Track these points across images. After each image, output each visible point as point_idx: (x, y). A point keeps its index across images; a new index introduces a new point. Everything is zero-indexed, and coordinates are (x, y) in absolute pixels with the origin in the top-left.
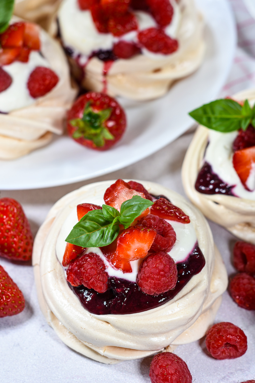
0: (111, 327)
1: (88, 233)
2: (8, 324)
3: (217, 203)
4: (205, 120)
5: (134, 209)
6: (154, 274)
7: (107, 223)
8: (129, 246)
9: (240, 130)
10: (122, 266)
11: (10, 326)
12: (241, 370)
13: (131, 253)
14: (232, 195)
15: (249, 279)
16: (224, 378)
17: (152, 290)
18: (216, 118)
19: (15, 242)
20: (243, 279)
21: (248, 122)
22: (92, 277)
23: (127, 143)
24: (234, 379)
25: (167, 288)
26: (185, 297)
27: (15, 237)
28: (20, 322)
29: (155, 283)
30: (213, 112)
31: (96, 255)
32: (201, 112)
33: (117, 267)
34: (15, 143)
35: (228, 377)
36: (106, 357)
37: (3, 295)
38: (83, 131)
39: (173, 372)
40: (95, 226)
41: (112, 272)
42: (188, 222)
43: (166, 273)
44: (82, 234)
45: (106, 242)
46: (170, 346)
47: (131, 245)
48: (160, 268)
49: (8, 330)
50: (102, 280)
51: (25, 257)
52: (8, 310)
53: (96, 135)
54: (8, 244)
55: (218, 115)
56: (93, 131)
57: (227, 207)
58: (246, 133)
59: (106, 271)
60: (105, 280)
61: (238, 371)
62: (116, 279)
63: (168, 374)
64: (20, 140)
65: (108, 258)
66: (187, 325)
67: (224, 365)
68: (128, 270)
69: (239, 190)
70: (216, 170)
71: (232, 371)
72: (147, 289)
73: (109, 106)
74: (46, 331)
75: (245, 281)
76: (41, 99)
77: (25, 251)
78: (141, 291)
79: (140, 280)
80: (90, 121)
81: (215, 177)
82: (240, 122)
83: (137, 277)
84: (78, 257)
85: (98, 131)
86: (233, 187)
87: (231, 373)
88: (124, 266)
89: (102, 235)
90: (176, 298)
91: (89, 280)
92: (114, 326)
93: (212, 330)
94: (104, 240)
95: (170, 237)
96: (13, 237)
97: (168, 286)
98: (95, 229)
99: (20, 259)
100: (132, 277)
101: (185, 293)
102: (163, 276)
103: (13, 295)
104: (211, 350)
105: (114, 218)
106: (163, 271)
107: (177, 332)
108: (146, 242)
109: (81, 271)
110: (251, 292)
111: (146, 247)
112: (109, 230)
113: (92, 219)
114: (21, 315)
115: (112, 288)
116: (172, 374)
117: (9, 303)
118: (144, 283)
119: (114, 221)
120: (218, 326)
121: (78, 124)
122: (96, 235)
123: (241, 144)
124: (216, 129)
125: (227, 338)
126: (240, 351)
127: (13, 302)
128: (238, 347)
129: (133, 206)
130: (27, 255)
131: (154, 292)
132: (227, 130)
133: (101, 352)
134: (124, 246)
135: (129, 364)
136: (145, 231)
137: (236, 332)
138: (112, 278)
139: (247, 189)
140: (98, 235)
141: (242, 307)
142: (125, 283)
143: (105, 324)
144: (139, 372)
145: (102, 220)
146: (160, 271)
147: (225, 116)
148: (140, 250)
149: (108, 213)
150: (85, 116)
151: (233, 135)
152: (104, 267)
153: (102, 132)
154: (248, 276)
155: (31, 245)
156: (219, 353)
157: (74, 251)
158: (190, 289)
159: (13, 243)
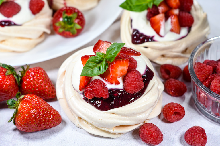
0: (116, 115)
1: (92, 69)
2: (54, 131)
3: (146, 47)
4: (128, 7)
5: (116, 49)
6: (133, 81)
7: (100, 62)
8: (116, 70)
9: (148, 9)
10: (114, 82)
11: (56, 132)
12: (184, 125)
13: (119, 73)
14: (154, 41)
15: (174, 81)
16: (178, 131)
17: (133, 90)
18: (134, 6)
19: (46, 88)
20: (171, 81)
21: (152, 4)
22: (100, 91)
23: (87, 30)
24: (183, 130)
25: (140, 88)
26: (150, 91)
27: (46, 85)
28: (61, 129)
29: (134, 86)
30: (132, 3)
31: (99, 80)
32: (125, 4)
33: (112, 83)
34: (27, 41)
35: (179, 130)
36: (115, 134)
37: (51, 114)
38: (64, 28)
39: (154, 131)
40: (94, 65)
41: (109, 86)
42: (140, 55)
43: (139, 79)
44: (88, 70)
45: (102, 71)
46: (146, 121)
47: (118, 69)
48: (135, 77)
49: (56, 134)
50: (105, 91)
51: (53, 96)
52: (54, 123)
53: (71, 28)
54: (43, 90)
55: (134, 4)
56: (69, 26)
57: (152, 48)
58: (152, 9)
59: (106, 86)
60: (107, 91)
61: (183, 126)
62: (112, 90)
63: (152, 132)
64: (30, 39)
65: (105, 80)
66: (154, 106)
67: (175, 125)
68: (118, 83)
69: (157, 37)
70: (141, 31)
71: (180, 127)
72: (130, 91)
73: (75, 12)
74: (77, 130)
75: (173, 82)
76: (37, 15)
77: (52, 92)
78: (127, 92)
79: (126, 87)
80: (67, 21)
81: (142, 35)
82: (147, 5)
83: (123, 86)
84: (88, 83)
85: (72, 25)
86: (153, 37)
87: (180, 128)
88: (115, 82)
89: (99, 69)
90: (145, 93)
91: (99, 93)
92: (117, 114)
93: (165, 108)
94: (101, 71)
95: (134, 62)
96: (45, 86)
97: (141, 87)
98: (95, 66)
99: (50, 97)
100: (120, 87)
101: (149, 90)
102: (138, 81)
103: (55, 114)
104: (168, 117)
105: (104, 58)
106: (137, 78)
107: (150, 111)
108: (125, 65)
109: (93, 89)
110: (177, 86)
111: (125, 68)
112: (102, 65)
113: (92, 61)
114: (60, 125)
115: (111, 95)
116: (154, 132)
117: (54, 118)
118: (128, 88)
119: (105, 59)
120: (168, 105)
121: (60, 24)
122: (96, 70)
123: (151, 15)
124: (135, 11)
125: (175, 110)
126: (182, 115)
127: (56, 117)
128: (181, 113)
129: (114, 48)
130: (54, 94)
131: (135, 92)
132: (141, 10)
133: (112, 131)
134: (114, 70)
135: (126, 136)
136: (123, 60)
137: (178, 106)
138: (110, 89)
139: (161, 36)
140: (97, 69)
141: (174, 96)
142: (118, 90)
143: (112, 115)
144: (133, 138)
145: (98, 61)
146: (136, 79)
147: (138, 4)
148: (122, 71)
149: (100, 56)
150: (64, 19)
151: (145, 12)
152: (105, 85)
153: (74, 26)
154: (173, 79)
155: (54, 89)
156: (172, 118)
157: (86, 80)
158: (151, 87)
159: (45, 89)
